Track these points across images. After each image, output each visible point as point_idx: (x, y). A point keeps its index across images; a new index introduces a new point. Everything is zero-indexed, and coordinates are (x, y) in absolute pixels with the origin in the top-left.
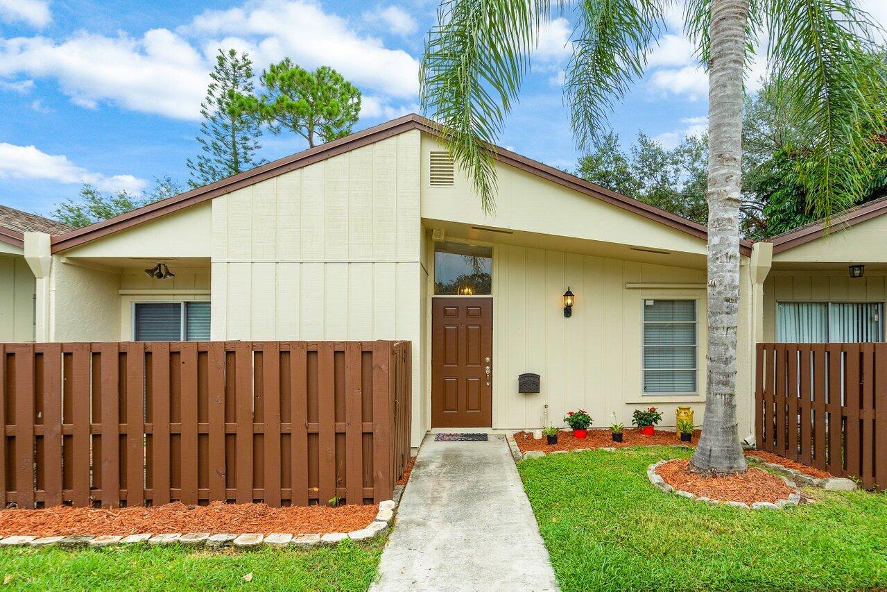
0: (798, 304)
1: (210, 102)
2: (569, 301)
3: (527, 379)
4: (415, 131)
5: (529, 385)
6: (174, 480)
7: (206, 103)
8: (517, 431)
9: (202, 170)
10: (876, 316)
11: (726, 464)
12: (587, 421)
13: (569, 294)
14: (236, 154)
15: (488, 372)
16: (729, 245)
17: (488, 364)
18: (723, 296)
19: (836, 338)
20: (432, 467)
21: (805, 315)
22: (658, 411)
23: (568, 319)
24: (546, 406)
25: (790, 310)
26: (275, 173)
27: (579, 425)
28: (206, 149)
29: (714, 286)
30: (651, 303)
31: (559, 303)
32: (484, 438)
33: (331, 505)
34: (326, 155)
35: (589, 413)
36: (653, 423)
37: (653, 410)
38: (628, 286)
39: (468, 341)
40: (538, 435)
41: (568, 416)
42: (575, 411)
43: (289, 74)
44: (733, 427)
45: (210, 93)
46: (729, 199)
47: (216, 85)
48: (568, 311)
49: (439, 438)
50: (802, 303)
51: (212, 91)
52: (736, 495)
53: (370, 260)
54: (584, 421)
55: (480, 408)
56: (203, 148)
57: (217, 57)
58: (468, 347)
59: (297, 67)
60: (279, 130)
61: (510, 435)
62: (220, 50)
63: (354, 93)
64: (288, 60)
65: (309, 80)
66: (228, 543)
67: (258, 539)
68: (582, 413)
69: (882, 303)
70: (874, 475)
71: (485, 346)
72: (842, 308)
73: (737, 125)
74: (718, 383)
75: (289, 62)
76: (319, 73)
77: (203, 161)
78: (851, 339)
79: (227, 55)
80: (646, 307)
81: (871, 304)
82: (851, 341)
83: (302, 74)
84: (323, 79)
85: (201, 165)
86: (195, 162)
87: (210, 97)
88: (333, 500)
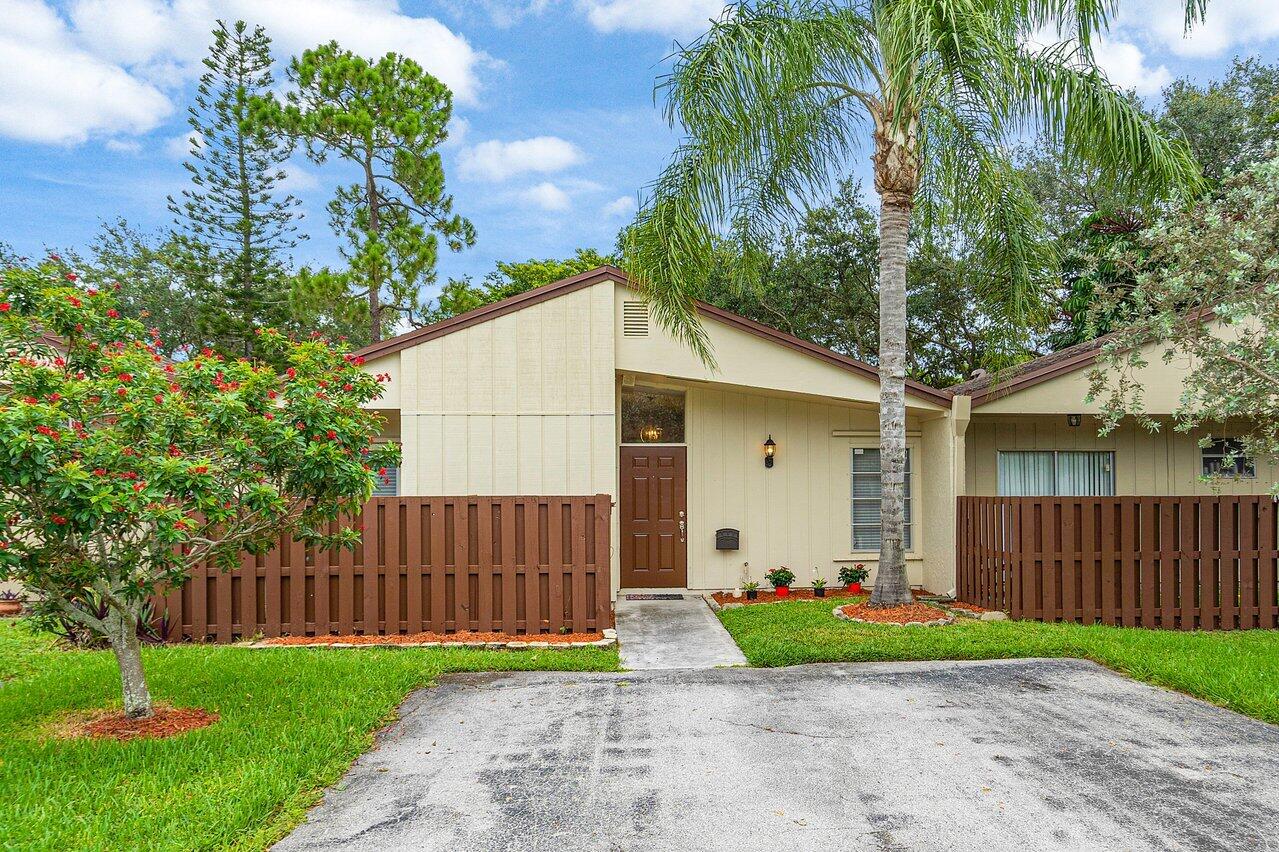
0: (1023, 452)
1: (203, 105)
2: (770, 451)
3: (725, 534)
4: (608, 282)
5: (727, 541)
6: (427, 613)
7: (196, 106)
8: (715, 592)
9: (192, 216)
10: (1107, 466)
11: (893, 597)
12: (790, 578)
13: (770, 443)
14: (245, 188)
15: (682, 527)
16: (895, 415)
17: (682, 519)
18: (891, 458)
19: (1065, 490)
20: (633, 616)
21: (1032, 465)
22: (866, 568)
23: (769, 470)
24: (746, 564)
25: (1015, 459)
26: (466, 325)
27: (781, 581)
28: (197, 180)
29: (884, 449)
30: (861, 452)
31: (758, 452)
32: (680, 597)
33: (560, 633)
34: (518, 307)
35: (791, 570)
36: (861, 580)
37: (860, 567)
38: (835, 434)
39: (659, 493)
40: (737, 593)
41: (769, 573)
42: (778, 568)
43: (339, 66)
44: (900, 567)
45: (203, 90)
46: (894, 377)
47: (211, 75)
48: (769, 462)
49: (629, 598)
50: (1028, 452)
51: (206, 86)
52: (894, 618)
53: (565, 412)
54: (786, 578)
55: (673, 568)
56: (193, 179)
57: (214, 32)
58: (659, 499)
59: (349, 54)
60: (323, 157)
61: (707, 594)
62: (219, 21)
63: (441, 93)
64: (334, 45)
65: (370, 78)
66: (504, 646)
67: (525, 644)
68: (784, 570)
69: (1114, 452)
70: (1021, 608)
71: (680, 501)
72: (1071, 458)
73: (900, 316)
74: (888, 531)
75: (336, 47)
76: (384, 64)
77: (193, 202)
78: (1082, 490)
79: (231, 30)
80: (856, 457)
81: (1103, 452)
82: (1087, 495)
83: (359, 66)
84: (392, 74)
85: (191, 208)
86: (181, 202)
87: (204, 97)
88: (562, 629)
